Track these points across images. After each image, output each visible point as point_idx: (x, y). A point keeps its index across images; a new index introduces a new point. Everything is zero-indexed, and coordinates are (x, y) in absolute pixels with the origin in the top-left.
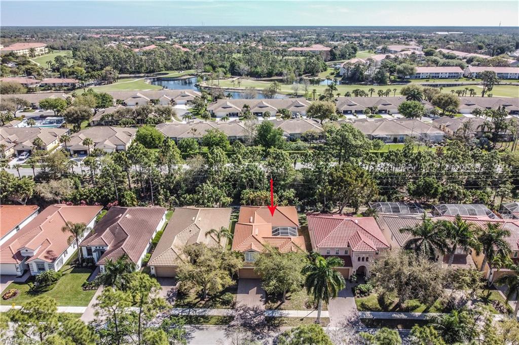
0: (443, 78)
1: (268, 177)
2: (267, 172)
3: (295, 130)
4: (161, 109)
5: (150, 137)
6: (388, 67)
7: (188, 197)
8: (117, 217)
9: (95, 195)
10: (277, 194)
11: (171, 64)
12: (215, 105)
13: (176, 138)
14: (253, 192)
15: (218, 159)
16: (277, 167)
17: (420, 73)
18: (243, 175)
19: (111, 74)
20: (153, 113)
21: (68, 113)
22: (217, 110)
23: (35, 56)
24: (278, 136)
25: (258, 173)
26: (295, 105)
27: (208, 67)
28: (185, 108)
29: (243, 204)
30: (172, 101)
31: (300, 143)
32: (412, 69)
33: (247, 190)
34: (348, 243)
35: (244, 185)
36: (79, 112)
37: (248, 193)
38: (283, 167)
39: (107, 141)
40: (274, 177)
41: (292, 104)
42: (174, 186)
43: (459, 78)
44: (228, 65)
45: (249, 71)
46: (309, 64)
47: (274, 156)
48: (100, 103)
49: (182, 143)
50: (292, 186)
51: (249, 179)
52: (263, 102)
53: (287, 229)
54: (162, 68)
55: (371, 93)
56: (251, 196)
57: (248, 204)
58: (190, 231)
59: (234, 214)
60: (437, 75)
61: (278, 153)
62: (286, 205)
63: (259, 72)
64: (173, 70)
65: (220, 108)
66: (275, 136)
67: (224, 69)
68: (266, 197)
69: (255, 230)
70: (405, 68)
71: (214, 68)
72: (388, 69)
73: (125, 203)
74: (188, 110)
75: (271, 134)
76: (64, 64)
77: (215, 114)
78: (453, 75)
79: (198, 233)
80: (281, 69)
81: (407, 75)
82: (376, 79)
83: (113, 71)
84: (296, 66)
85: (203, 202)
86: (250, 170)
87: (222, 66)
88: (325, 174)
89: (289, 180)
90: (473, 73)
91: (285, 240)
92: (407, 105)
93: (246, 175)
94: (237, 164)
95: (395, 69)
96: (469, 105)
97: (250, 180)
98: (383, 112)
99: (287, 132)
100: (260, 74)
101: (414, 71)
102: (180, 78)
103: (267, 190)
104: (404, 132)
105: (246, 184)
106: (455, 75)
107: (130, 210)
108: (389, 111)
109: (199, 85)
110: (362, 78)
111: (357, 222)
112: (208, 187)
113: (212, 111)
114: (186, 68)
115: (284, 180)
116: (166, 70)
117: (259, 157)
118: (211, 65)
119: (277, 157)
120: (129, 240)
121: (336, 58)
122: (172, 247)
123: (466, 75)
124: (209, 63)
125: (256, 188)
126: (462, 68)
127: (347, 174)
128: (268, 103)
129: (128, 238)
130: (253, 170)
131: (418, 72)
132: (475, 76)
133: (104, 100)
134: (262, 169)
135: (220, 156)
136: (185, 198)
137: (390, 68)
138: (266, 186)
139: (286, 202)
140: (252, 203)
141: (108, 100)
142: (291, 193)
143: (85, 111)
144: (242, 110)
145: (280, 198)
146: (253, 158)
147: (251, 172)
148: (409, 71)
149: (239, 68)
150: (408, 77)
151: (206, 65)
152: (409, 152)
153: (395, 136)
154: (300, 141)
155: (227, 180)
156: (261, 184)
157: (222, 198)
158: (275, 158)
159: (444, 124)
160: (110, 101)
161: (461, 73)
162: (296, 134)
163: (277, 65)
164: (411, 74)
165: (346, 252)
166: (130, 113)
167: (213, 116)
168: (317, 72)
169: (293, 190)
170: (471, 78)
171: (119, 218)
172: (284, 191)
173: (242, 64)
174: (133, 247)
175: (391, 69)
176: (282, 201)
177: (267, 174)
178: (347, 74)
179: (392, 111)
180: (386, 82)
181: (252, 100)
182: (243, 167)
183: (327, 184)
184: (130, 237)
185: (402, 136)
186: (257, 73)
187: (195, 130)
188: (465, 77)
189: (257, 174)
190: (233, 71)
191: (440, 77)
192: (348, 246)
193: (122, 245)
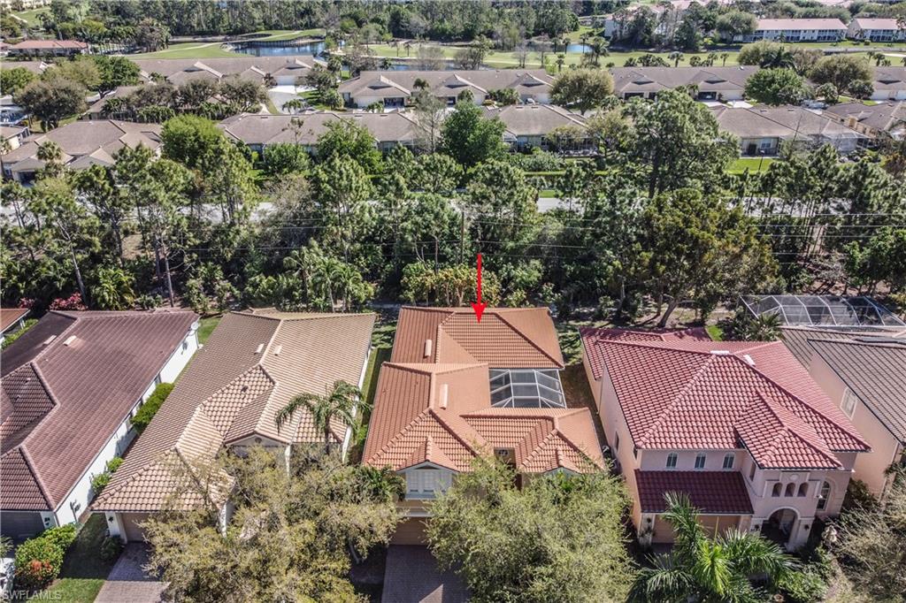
0: (808, 41)
1: (473, 231)
2: (469, 219)
3: (529, 127)
4: (234, 85)
5: (193, 138)
6: (701, 18)
7: (264, 282)
8: (40, 345)
9: (21, 279)
10: (497, 273)
11: (277, 18)
12: (355, 83)
13: (261, 145)
14: (434, 269)
15: (344, 183)
16: (495, 205)
17: (763, 31)
18: (408, 225)
19: (152, 30)
20: (218, 96)
21: (29, 93)
22: (359, 93)
23: (23, 9)
24: (492, 137)
25: (446, 217)
26: (524, 81)
27: (348, 23)
28: (294, 92)
29: (407, 301)
30: (268, 77)
31: (541, 155)
32: (749, 23)
33: (419, 264)
34: (736, 431)
35: (410, 252)
36: (51, 92)
37: (422, 273)
38: (512, 204)
39: (100, 149)
40: (484, 234)
41: (516, 82)
42: (235, 255)
43: (839, 41)
44: (386, 17)
45: (429, 28)
46: (543, 16)
47: (488, 176)
48: (110, 77)
49: (270, 155)
50: (535, 252)
51: (423, 234)
52: (459, 78)
53: (531, 378)
54: (259, 24)
55: (677, 62)
56: (429, 279)
57: (420, 301)
58: (245, 389)
59: (383, 329)
60: (795, 35)
61: (497, 168)
62: (521, 303)
63: (446, 30)
64: (281, 29)
65: (366, 88)
66: (485, 137)
67: (378, 26)
68: (469, 282)
69: (438, 390)
70: (734, 20)
71: (360, 24)
72: (701, 21)
73: (99, 299)
74: (299, 94)
75: (477, 132)
76: (70, 19)
77: (355, 101)
78: (828, 34)
79: (267, 394)
80: (490, 25)
81: (738, 34)
82: (677, 44)
83: (157, 25)
84: (519, 21)
85: (304, 294)
86: (427, 210)
87: (376, 20)
88: (627, 218)
89: (528, 237)
90: (867, 30)
91: (535, 424)
92: (765, 77)
93: (417, 223)
94: (391, 196)
95: (714, 22)
96: (887, 82)
97: (426, 237)
98: (709, 97)
99: (512, 133)
100: (450, 35)
101: (752, 26)
102: (292, 43)
103: (470, 264)
104: (770, 132)
105: (415, 248)
106: (832, 34)
107: (85, 323)
108: (720, 95)
109: (328, 54)
110: (650, 40)
111: (750, 361)
112: (315, 256)
113: (349, 94)
114: (306, 25)
115: (512, 237)
116: (266, 29)
117: (448, 181)
118: (355, 17)
119: (495, 179)
120: (53, 418)
121: (593, 10)
122: (178, 445)
123: (853, 34)
124: (349, 15)
125: (443, 259)
126: (844, 21)
127: (693, 217)
128: (467, 79)
129: (54, 411)
130: (433, 212)
131: (759, 28)
132: (868, 37)
133: (117, 71)
134: (458, 210)
135: (348, 176)
136: (255, 286)
137: (705, 20)
138: (468, 252)
139: (520, 294)
140: (431, 297)
141: (128, 72)
142: (530, 271)
143: (67, 91)
144: (412, 93)
145: (505, 283)
146: (434, 184)
147: (430, 217)
148: (744, 25)
149: (408, 22)
150: (740, 38)
151: (345, 19)
152: (828, 166)
153: (752, 142)
154: (540, 151)
155: (370, 239)
156: (453, 248)
157: (351, 286)
158: (489, 182)
159: (851, 117)
160: (134, 74)
161: (842, 31)
162: (532, 136)
163: (483, 17)
164: (746, 33)
165: (728, 461)
166: (167, 95)
167: (351, 104)
168: (561, 30)
169: (537, 263)
170: (863, 41)
171: (45, 346)
172: (516, 265)
173: (413, 14)
174: (61, 444)
175: (708, 22)
176: (509, 292)
177: (468, 224)
178: (621, 32)
179: (726, 94)
180: (697, 48)
181: (433, 72)
182: (409, 205)
183: (638, 246)
184: (61, 410)
185: (766, 142)
186: (444, 31)
187: (300, 124)
188: (850, 39)
189: (444, 222)
190: (396, 30)
191: (801, 38)
192: (739, 444)
193: (22, 439)
